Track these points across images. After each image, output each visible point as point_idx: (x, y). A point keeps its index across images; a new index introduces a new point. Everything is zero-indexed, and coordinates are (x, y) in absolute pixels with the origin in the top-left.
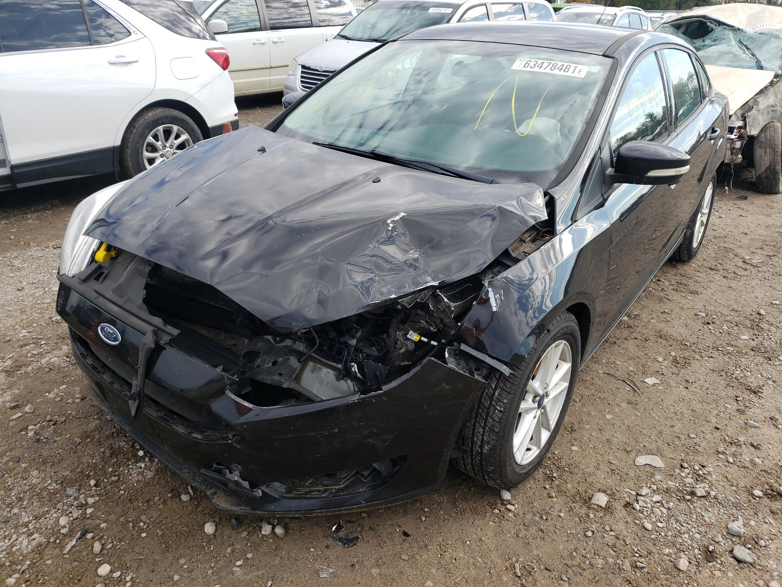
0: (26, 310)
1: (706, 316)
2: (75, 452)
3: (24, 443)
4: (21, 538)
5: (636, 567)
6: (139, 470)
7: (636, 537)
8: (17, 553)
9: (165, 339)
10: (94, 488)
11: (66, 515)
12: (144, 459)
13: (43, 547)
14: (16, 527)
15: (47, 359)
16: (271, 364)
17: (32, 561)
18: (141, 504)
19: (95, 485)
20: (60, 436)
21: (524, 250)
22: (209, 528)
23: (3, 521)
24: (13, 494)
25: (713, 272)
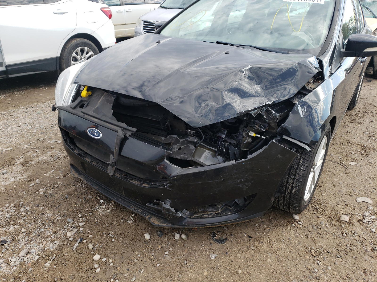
0: (25, 136)
1: (369, 133)
2: (66, 202)
3: (39, 198)
4: (49, 243)
5: (374, 250)
6: (103, 209)
7: (369, 236)
8: (48, 251)
9: (128, 134)
10: (81, 218)
11: (70, 231)
12: (104, 204)
13: (61, 247)
14: (45, 238)
15: (41, 158)
16: (178, 149)
17: (57, 254)
18: (107, 226)
19: (81, 217)
20: (57, 194)
21: (311, 87)
22: (147, 236)
23: (36, 235)
24: (39, 222)
25: (366, 114)
